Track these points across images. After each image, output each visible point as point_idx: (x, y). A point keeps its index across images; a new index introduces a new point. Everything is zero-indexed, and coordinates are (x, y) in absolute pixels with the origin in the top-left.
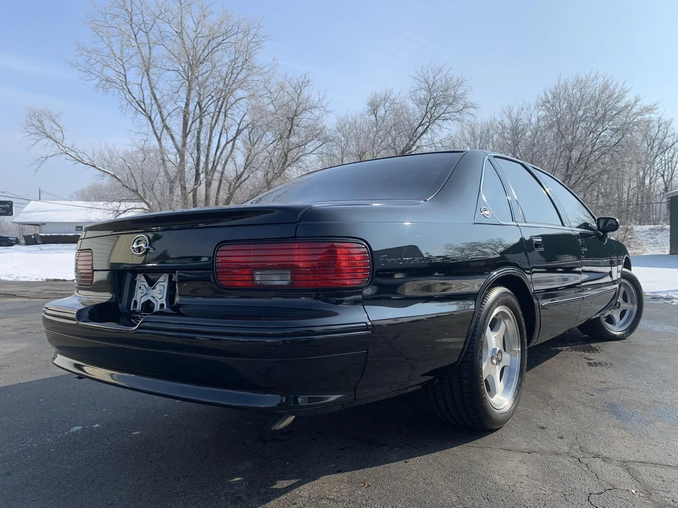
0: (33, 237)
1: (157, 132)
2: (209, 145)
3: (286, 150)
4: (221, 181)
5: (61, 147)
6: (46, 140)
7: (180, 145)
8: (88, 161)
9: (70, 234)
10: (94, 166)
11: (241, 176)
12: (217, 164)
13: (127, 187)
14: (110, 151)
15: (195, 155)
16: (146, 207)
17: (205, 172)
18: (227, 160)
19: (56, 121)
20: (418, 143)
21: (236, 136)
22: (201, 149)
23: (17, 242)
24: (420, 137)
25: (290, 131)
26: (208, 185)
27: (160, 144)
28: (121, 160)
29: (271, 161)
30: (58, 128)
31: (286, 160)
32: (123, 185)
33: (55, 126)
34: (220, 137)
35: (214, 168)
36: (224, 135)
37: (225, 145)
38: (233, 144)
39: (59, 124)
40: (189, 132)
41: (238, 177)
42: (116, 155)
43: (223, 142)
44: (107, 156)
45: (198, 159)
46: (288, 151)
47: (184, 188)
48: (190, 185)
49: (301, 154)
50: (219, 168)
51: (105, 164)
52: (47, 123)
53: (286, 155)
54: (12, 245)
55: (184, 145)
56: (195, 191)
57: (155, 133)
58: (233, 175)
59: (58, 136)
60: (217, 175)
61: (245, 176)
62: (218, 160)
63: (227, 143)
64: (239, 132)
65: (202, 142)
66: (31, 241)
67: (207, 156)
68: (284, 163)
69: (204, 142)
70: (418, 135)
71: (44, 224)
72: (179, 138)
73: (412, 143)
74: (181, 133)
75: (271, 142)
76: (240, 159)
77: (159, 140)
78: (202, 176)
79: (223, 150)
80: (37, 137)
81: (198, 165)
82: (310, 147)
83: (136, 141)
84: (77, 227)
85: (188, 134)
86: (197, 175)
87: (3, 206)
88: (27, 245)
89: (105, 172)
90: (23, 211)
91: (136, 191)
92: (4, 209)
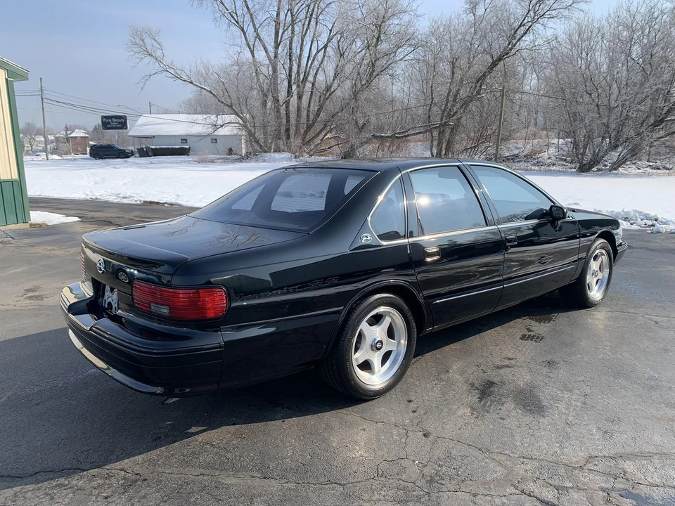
0: (145, 150)
1: (250, 43)
2: (301, 55)
3: (373, 60)
4: (312, 92)
5: (162, 65)
6: (148, 59)
7: (272, 55)
8: (186, 78)
9: (177, 147)
10: (192, 83)
11: (331, 87)
12: (308, 74)
13: (222, 102)
14: (206, 67)
15: (287, 67)
16: (241, 122)
17: (298, 80)
18: (317, 71)
19: (156, 39)
20: (517, 47)
21: (327, 43)
22: (293, 59)
23: (132, 154)
24: (520, 39)
25: (378, 39)
26: (300, 98)
27: (253, 56)
28: (215, 75)
29: (359, 73)
30: (158, 46)
31: (374, 71)
32: (219, 100)
33: (155, 44)
34: (311, 46)
35: (305, 78)
36: (315, 45)
37: (316, 55)
38: (325, 52)
39: (159, 41)
40: (280, 42)
41: (328, 88)
42: (211, 71)
43: (314, 51)
44: (203, 72)
45: (291, 69)
46: (375, 61)
47: (276, 100)
48: (282, 95)
49: (391, 61)
50: (311, 78)
51: (202, 80)
52: (148, 41)
53: (373, 65)
54: (128, 157)
55: (276, 56)
56: (287, 103)
57: (248, 45)
58: (323, 87)
59: (159, 53)
60: (309, 85)
61: (335, 85)
62: (309, 71)
63: (318, 52)
64: (329, 40)
65: (294, 51)
66: (144, 153)
67: (299, 66)
68: (371, 74)
69: (296, 51)
70: (518, 37)
71: (154, 137)
72: (271, 49)
73: (510, 46)
74: (273, 44)
75: (360, 50)
76: (330, 68)
77: (252, 52)
78: (294, 87)
79: (313, 60)
80: (140, 56)
81: (290, 75)
82: (401, 53)
83: (231, 53)
84: (182, 140)
85: (279, 44)
86: (290, 86)
87: (119, 120)
88: (140, 157)
89: (202, 88)
90: (136, 124)
91: (231, 107)
92: (119, 123)
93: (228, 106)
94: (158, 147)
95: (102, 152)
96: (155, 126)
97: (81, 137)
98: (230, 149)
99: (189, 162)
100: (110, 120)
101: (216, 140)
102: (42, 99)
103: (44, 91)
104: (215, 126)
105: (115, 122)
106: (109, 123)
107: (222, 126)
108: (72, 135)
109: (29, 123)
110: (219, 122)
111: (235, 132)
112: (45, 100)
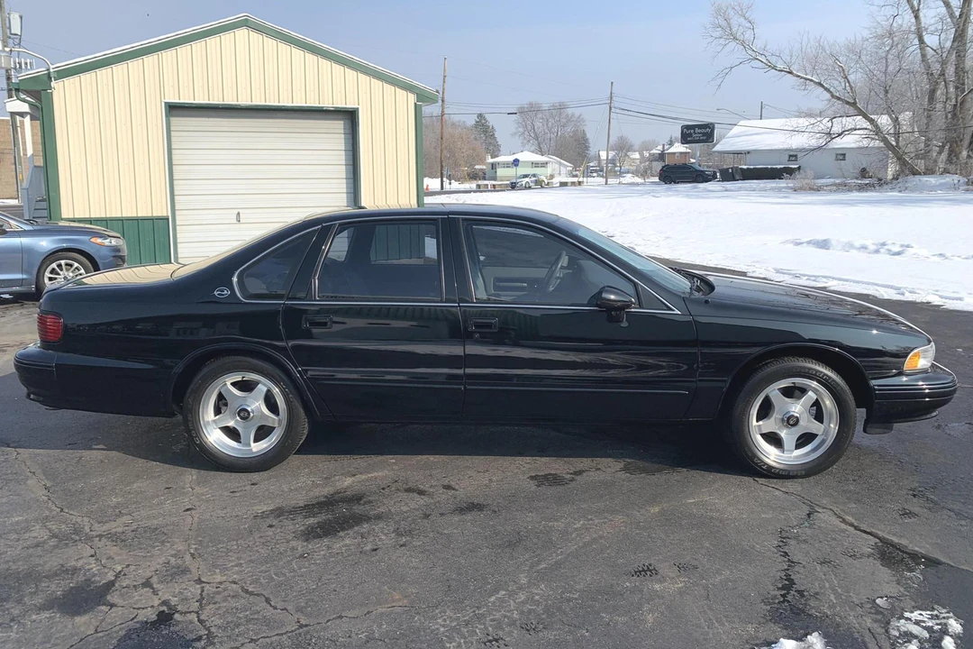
0: (730, 171)
5: (750, 52)
6: (733, 44)
8: (780, 66)
9: (779, 167)
10: (790, 73)
16: (871, 127)
19: (747, 15)
23: (714, 177)
27: (917, 17)
30: (748, 25)
33: (745, 22)
39: (751, 19)
51: (808, 66)
52: (736, 21)
54: (707, 180)
59: (748, 35)
66: (729, 175)
71: (749, 153)
80: (722, 41)
83: (879, 19)
84: (790, 156)
87: (703, 131)
88: (723, 181)
89: (806, 79)
90: (729, 135)
91: (854, 104)
92: (704, 134)
93: (848, 103)
94: (752, 167)
95: (675, 173)
96: (754, 136)
97: (681, 153)
98: (864, 170)
99: (780, 190)
100: (692, 131)
101: (844, 155)
102: (610, 108)
103: (614, 98)
104: (830, 135)
105: (699, 134)
106: (690, 135)
107: (839, 135)
108: (670, 151)
109: (622, 137)
110: (837, 129)
111: (865, 143)
112: (613, 110)
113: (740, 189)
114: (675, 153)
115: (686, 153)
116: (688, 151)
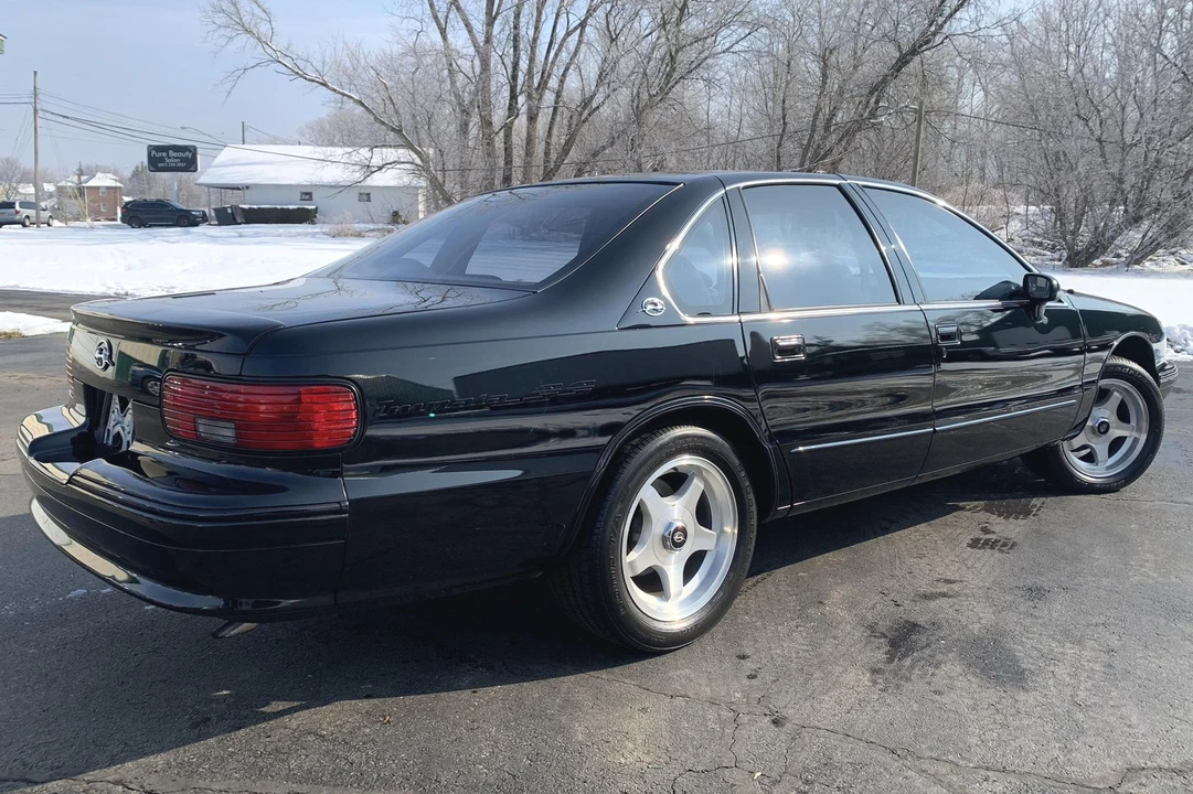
0: (229, 211)
1: (440, 15)
2: (535, 40)
3: (674, 49)
4: (555, 109)
5: (269, 51)
6: (244, 37)
7: (481, 39)
8: (312, 75)
9: (291, 207)
10: (325, 85)
11: (592, 97)
12: (549, 77)
13: (383, 123)
14: (354, 57)
15: (509, 61)
16: (418, 161)
17: (530, 87)
18: (567, 69)
20: (946, 30)
21: (587, 18)
22: (521, 46)
23: (204, 219)
24: (951, 16)
25: (682, 10)
26: (532, 118)
27: (445, 38)
28: (372, 72)
29: (645, 74)
30: (263, 15)
31: (673, 69)
32: (376, 119)
33: (258, 11)
34: (556, 23)
35: (543, 84)
36: (563, 20)
37: (564, 40)
38: (581, 35)
39: (266, 6)
40: (497, 14)
41: (586, 103)
42: (363, 63)
43: (561, 33)
44: (348, 64)
45: (516, 66)
46: (677, 51)
47: (487, 123)
48: (499, 116)
49: (706, 53)
50: (553, 83)
51: (345, 79)
52: (246, 6)
53: (673, 59)
54: (196, 224)
55: (488, 40)
56: (508, 128)
57: (436, 18)
58: (578, 98)
60: (549, 97)
61: (599, 98)
62: (551, 68)
63: (568, 34)
64: (590, 12)
65: (523, 31)
66: (226, 217)
67: (532, 60)
68: (669, 76)
69: (527, 31)
70: (948, 12)
71: (247, 187)
72: (479, 26)
73: (933, 28)
74: (483, 17)
75: (647, 32)
76: (591, 67)
77: (443, 32)
78: (521, 99)
79: (559, 50)
80: (228, 32)
81: (514, 77)
82: (725, 38)
83: (402, 33)
84: (302, 193)
85: (495, 18)
86: (513, 97)
87: (181, 155)
88: (219, 225)
89: (344, 95)
90: (214, 164)
91: (398, 131)
92: (183, 160)
93: (393, 130)
94: (255, 207)
95: (146, 214)
96: (253, 167)
97: (108, 188)
98: (396, 214)
99: (314, 235)
100: (164, 154)
101: (368, 194)
102: (36, 111)
103: (40, 96)
104: (369, 169)
105: (174, 158)
106: (162, 160)
107: (380, 168)
108: (91, 184)
110: (376, 161)
111: (406, 180)
112: (40, 114)
113: (257, 235)
114: (98, 188)
115: (116, 188)
116: (119, 185)
